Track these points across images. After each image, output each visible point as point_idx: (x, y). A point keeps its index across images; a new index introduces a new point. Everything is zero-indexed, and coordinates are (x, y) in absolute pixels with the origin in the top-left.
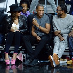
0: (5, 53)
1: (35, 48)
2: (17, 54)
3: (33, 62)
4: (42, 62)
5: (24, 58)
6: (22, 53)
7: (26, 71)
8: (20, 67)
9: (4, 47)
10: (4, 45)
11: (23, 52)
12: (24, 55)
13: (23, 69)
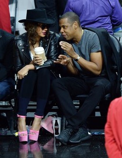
0: (18, 116)
1: (79, 103)
2: (42, 119)
3: (78, 135)
4: (96, 133)
5: (57, 127)
6: (53, 116)
7: (62, 156)
8: (49, 146)
9: (13, 104)
10: (13, 100)
11: (55, 113)
12: (56, 121)
13: (55, 150)
